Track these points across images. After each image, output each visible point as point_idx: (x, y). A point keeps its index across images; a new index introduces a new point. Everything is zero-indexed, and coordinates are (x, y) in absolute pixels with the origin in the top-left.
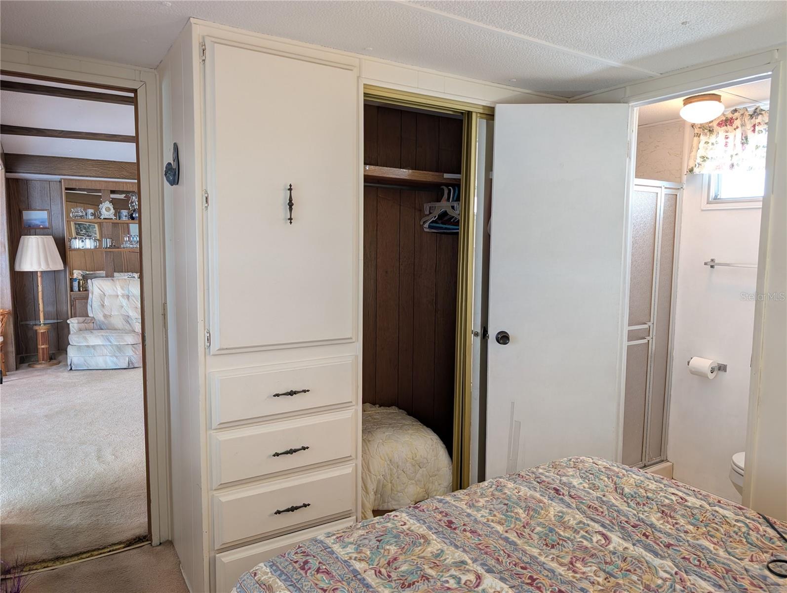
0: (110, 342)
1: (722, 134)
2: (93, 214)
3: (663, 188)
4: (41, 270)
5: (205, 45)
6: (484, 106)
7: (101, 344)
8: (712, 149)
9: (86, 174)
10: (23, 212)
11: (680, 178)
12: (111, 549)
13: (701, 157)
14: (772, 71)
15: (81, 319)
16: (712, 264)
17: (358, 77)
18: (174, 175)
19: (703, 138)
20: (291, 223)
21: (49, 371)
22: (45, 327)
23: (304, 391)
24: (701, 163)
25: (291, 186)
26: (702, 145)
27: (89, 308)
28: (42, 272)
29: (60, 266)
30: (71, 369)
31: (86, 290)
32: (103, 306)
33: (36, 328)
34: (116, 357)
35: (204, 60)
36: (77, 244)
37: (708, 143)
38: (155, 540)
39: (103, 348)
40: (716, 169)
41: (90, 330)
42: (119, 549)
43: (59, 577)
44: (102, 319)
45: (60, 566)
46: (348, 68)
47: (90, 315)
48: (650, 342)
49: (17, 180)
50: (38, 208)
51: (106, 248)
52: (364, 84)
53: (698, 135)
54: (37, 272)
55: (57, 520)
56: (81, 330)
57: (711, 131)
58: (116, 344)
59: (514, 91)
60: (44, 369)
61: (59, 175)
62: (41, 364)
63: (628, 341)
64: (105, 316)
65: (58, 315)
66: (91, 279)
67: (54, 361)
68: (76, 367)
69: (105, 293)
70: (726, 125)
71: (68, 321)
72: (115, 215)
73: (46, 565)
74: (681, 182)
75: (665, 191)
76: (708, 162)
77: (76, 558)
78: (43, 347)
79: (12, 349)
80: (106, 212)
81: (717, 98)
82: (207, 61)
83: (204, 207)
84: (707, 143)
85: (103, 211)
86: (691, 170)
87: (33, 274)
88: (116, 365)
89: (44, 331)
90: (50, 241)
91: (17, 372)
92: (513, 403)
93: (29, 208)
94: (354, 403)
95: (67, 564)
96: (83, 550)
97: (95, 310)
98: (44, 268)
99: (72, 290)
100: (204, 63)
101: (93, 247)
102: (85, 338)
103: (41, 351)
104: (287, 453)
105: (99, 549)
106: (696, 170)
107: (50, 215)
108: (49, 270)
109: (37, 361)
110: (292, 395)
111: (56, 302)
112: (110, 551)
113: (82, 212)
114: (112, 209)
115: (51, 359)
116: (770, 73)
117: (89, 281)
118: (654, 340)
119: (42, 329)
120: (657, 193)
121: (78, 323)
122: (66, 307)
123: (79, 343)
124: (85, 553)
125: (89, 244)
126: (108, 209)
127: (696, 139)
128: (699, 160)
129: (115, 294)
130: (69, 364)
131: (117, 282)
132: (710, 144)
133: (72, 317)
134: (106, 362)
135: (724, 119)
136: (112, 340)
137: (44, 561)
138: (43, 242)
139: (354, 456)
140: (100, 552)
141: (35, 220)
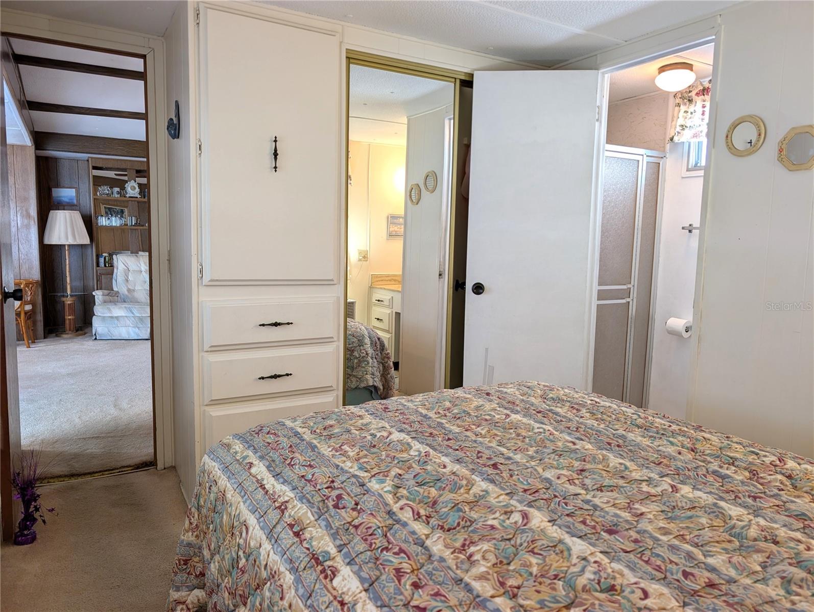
0: (133, 313)
1: (699, 104)
2: (118, 193)
3: (645, 156)
4: (68, 243)
5: (199, 10)
6: (465, 73)
7: (124, 315)
8: (691, 118)
9: (112, 153)
10: (53, 189)
11: (664, 147)
12: (121, 470)
13: (680, 126)
14: (715, 35)
15: (106, 292)
16: (690, 229)
17: (341, 43)
18: (175, 130)
19: (683, 108)
20: (276, 171)
21: (75, 340)
22: (71, 299)
23: (288, 324)
24: (680, 131)
25: (276, 138)
26: (682, 114)
27: (114, 282)
28: (69, 246)
29: (87, 241)
30: (96, 339)
31: (112, 266)
32: (127, 281)
33: (64, 299)
34: (138, 328)
35: (198, 24)
36: (103, 221)
37: (688, 112)
38: (160, 465)
39: (126, 319)
40: (694, 137)
41: (114, 302)
42: (127, 471)
43: (72, 488)
44: (126, 293)
45: (73, 481)
46: (331, 33)
47: (115, 289)
48: (631, 303)
49: (47, 159)
50: (67, 186)
51: (132, 225)
52: (347, 49)
53: (679, 105)
54: (65, 245)
55: (74, 449)
56: (105, 302)
57: (690, 101)
58: (138, 315)
59: (493, 59)
60: (70, 338)
61: (87, 153)
62: (68, 334)
63: (598, 300)
64: (129, 290)
65: (85, 288)
66: (116, 255)
67: (80, 332)
68: (101, 337)
69: (130, 268)
70: (704, 95)
71: (94, 293)
72: (140, 194)
73: (62, 479)
74: (664, 151)
75: (646, 159)
76: (687, 130)
77: (89, 476)
78: (70, 317)
79: (40, 317)
80: (132, 191)
81: (689, 66)
82: (200, 24)
83: (198, 154)
84: (686, 112)
85: (129, 189)
86: (672, 139)
87: (60, 247)
88: (138, 335)
89: (71, 302)
90: (77, 216)
91: (45, 340)
92: (487, 349)
93: (58, 186)
94: (335, 339)
95: (80, 480)
96: (95, 470)
97: (119, 285)
98: (71, 241)
99: (98, 265)
100: (198, 27)
101: (118, 225)
102: (109, 310)
103: (67, 322)
104: (271, 377)
105: (109, 470)
106: (676, 139)
107: (78, 192)
108: (75, 243)
109: (64, 332)
110: (276, 326)
111: (84, 277)
112: (119, 472)
113: (108, 190)
114: (137, 187)
115: (77, 331)
116: (714, 37)
117: (114, 257)
118: (635, 300)
119: (68, 301)
120: (638, 161)
121: (103, 295)
122: (93, 282)
123: (104, 314)
124: (97, 472)
125: (115, 222)
126: (133, 188)
127: (677, 108)
128: (678, 129)
129: (138, 269)
130: (94, 333)
131: (141, 258)
132: (689, 113)
133: (97, 289)
134: (128, 333)
135: (702, 88)
136: (135, 311)
137: (60, 476)
138: (71, 217)
139: (335, 387)
140: (111, 472)
141: (64, 197)
